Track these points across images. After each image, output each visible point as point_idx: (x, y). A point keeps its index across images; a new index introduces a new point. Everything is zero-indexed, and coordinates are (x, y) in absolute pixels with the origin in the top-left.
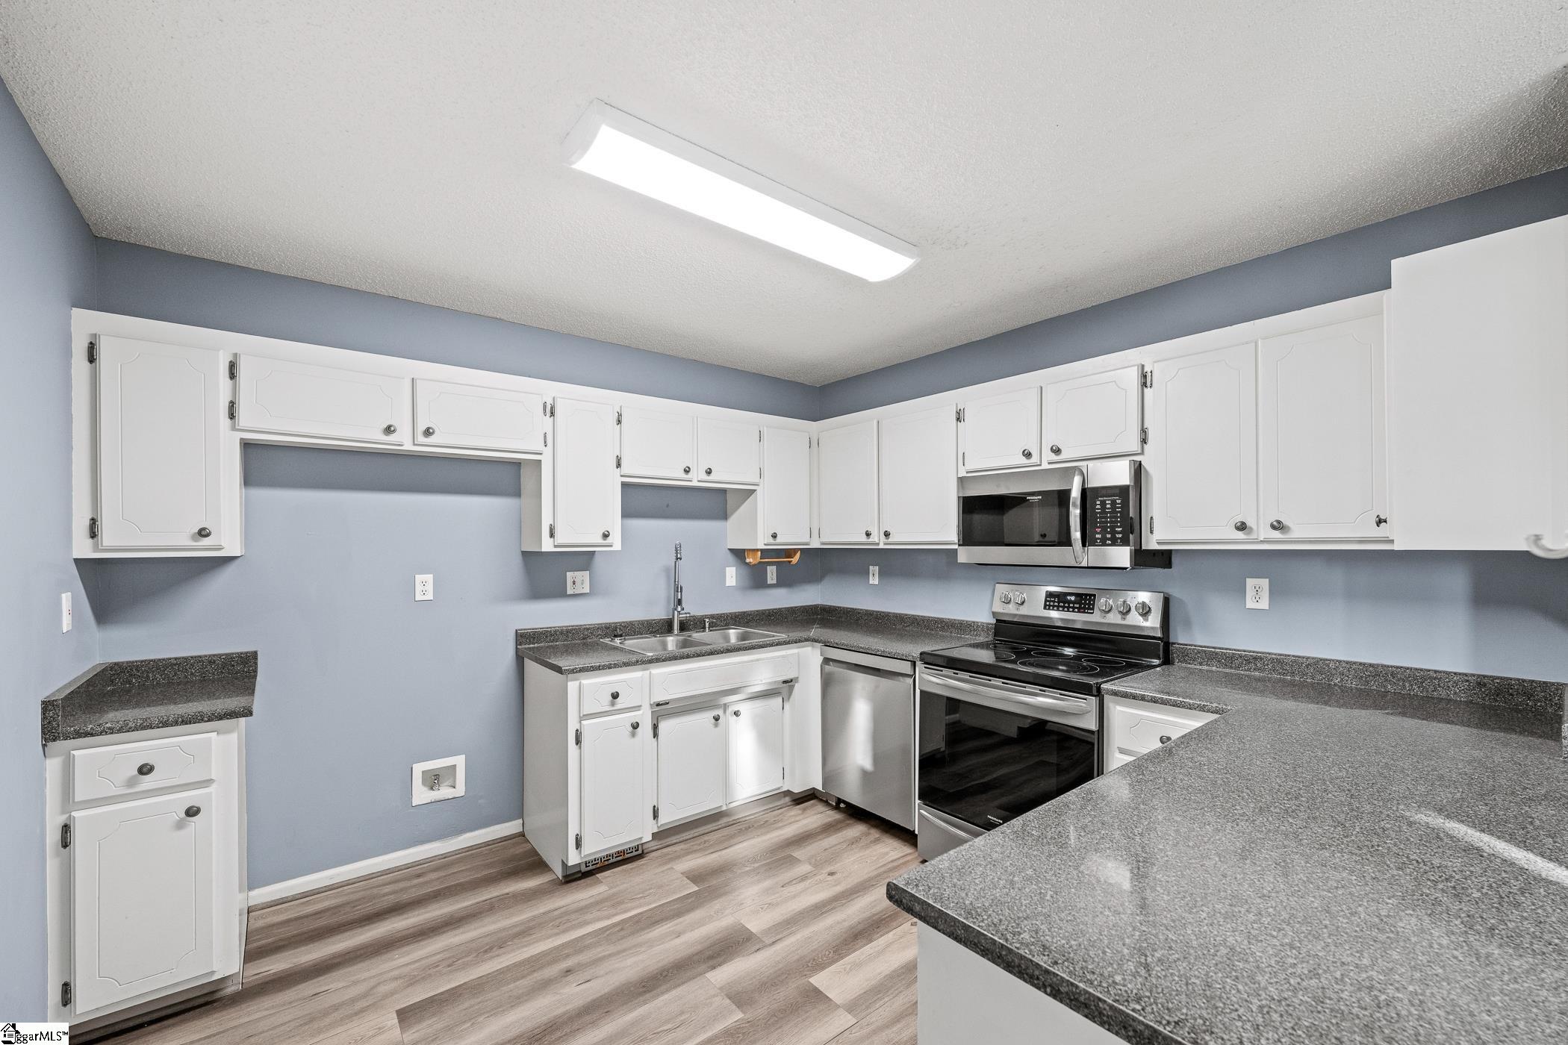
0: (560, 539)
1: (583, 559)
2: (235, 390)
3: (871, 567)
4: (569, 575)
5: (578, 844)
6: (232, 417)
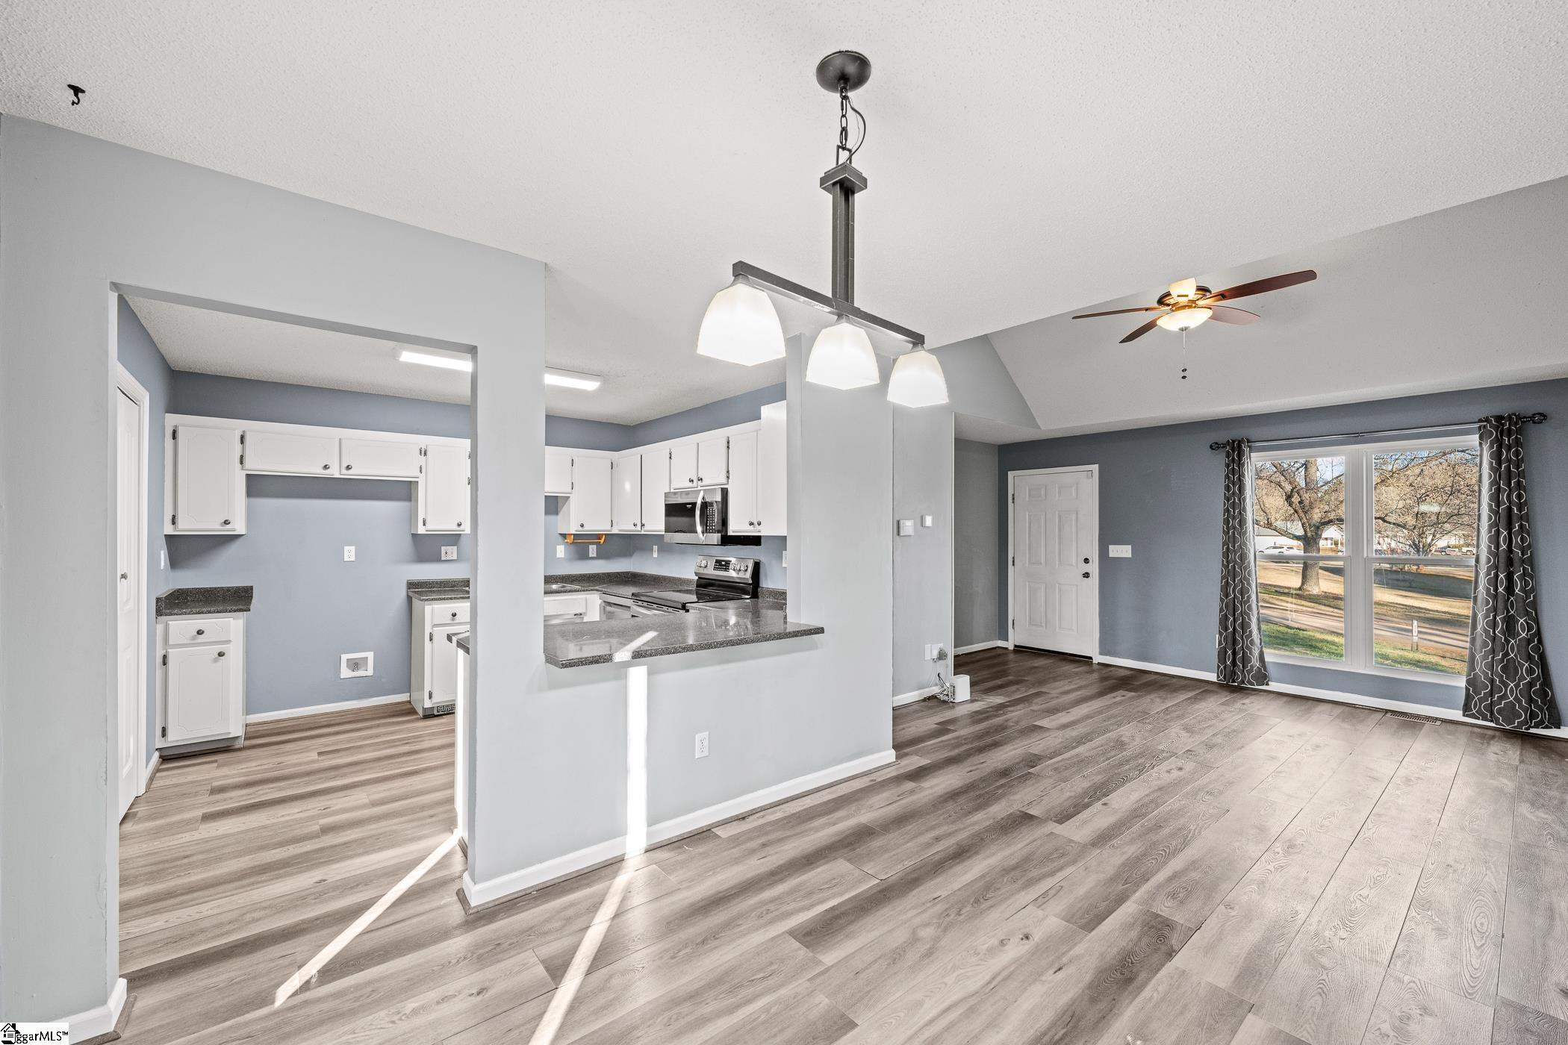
0: (429, 526)
1: (454, 539)
2: (243, 450)
3: (654, 546)
4: (443, 548)
5: (430, 697)
6: (241, 463)
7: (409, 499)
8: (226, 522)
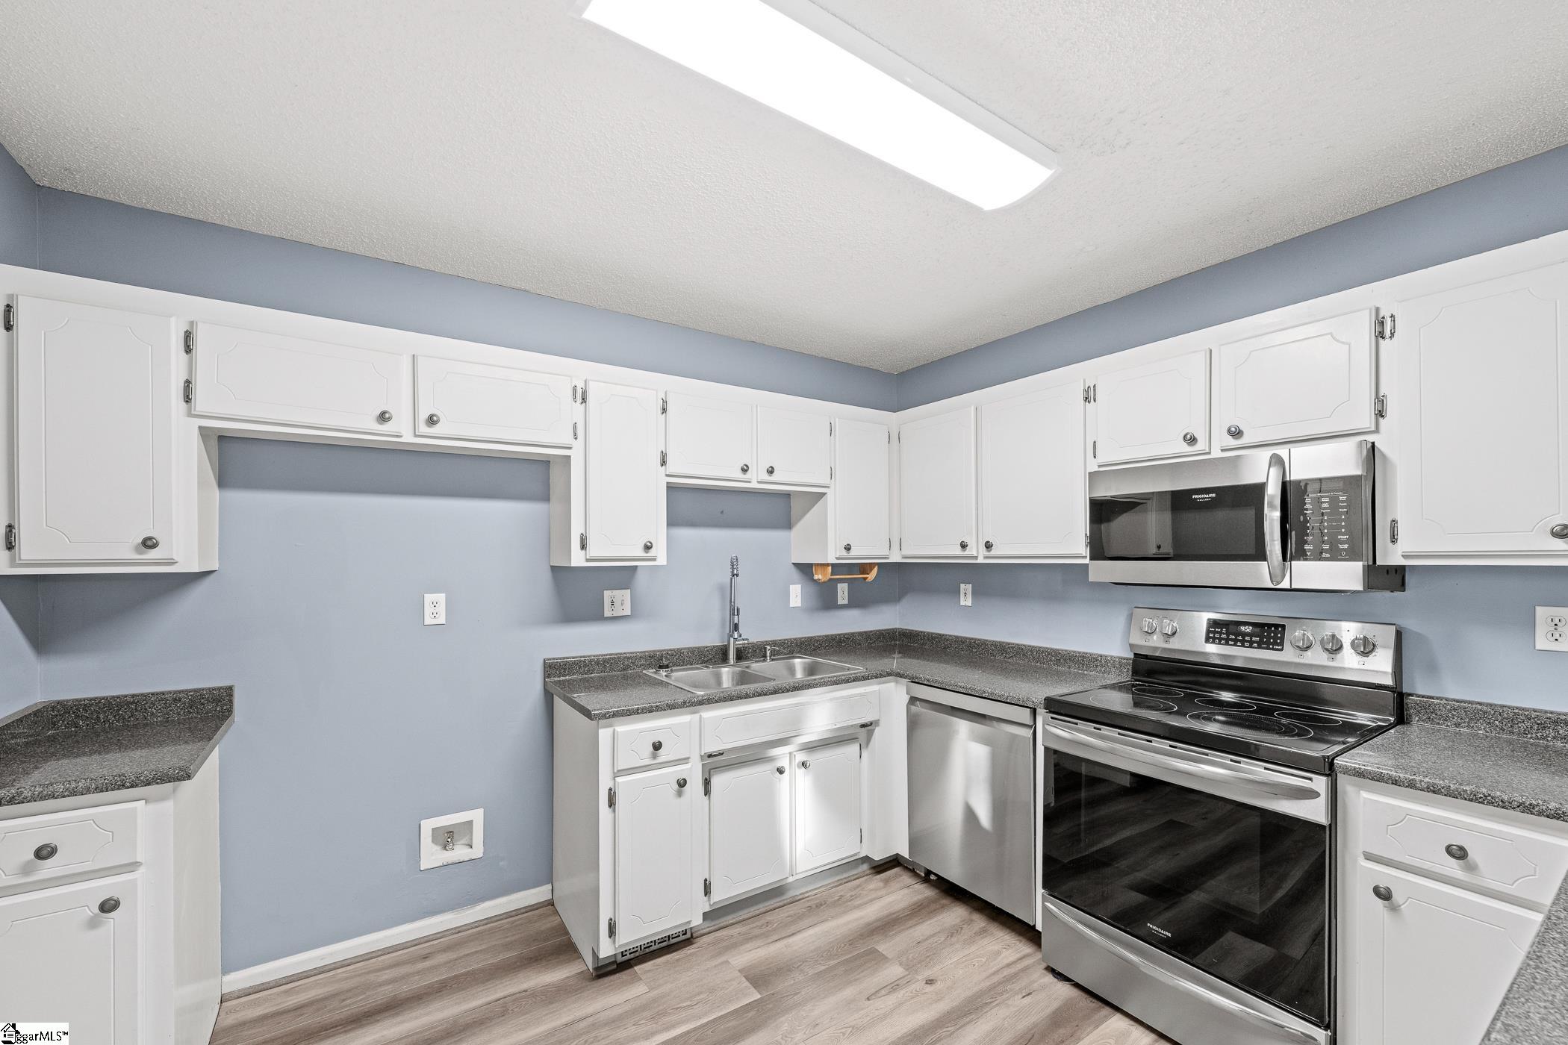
0: (594, 551)
1: (623, 575)
2: (191, 367)
3: (962, 586)
4: (607, 593)
5: (612, 932)
6: (187, 399)
7: (546, 498)
8: (149, 544)
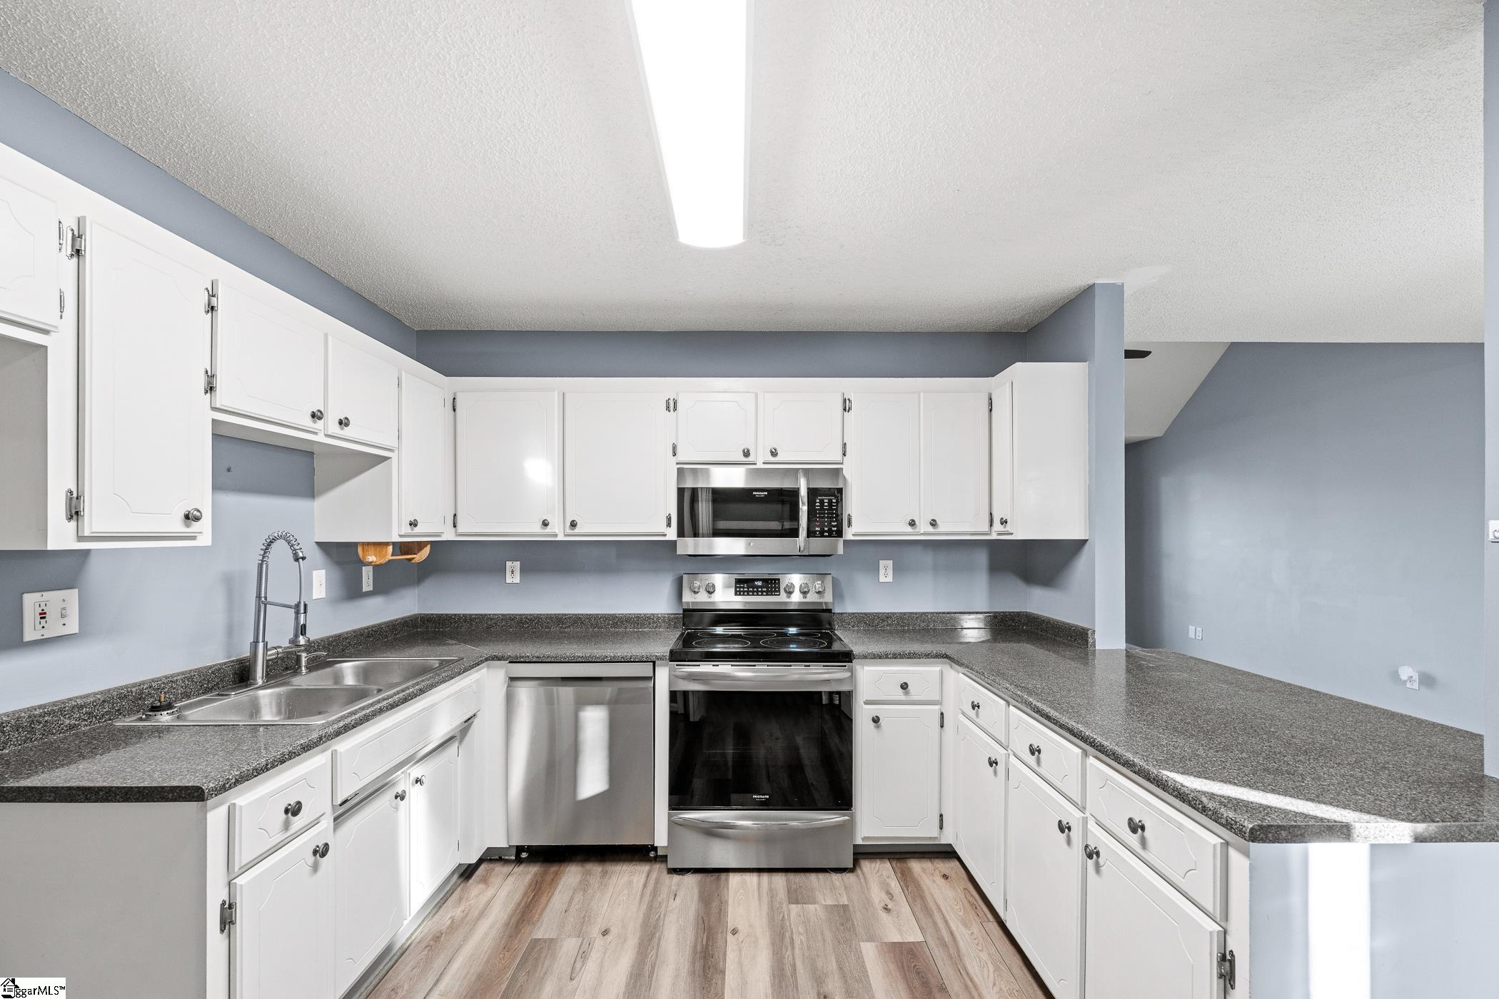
0: (96, 522)
3: (509, 564)
4: (31, 599)
